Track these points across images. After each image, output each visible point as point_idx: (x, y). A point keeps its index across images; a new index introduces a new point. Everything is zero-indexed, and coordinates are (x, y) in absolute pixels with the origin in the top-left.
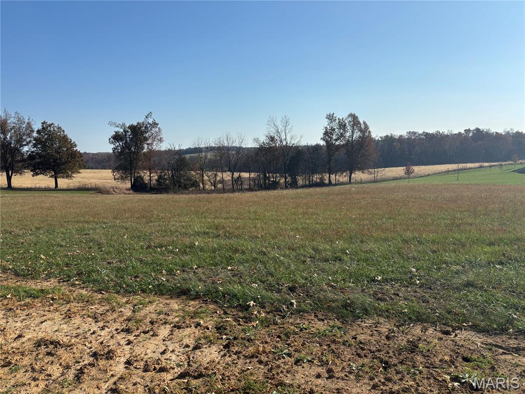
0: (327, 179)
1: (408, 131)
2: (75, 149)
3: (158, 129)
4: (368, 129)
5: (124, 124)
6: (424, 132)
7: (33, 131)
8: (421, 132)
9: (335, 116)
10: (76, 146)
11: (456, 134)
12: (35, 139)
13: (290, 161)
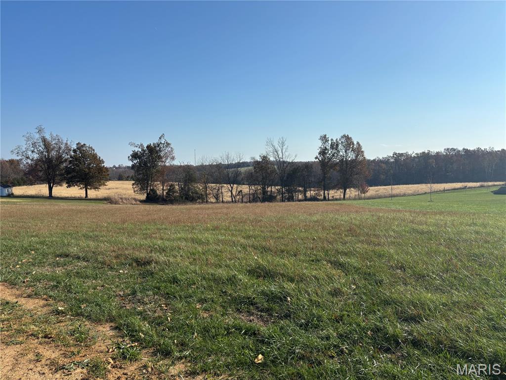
0: (323, 195)
1: (446, 147)
2: (103, 165)
3: (170, 149)
4: (361, 149)
5: (142, 145)
6: (464, 149)
7: (70, 150)
8: (461, 149)
9: (327, 137)
10: (103, 162)
11: (499, 151)
12: (71, 157)
13: (287, 178)
